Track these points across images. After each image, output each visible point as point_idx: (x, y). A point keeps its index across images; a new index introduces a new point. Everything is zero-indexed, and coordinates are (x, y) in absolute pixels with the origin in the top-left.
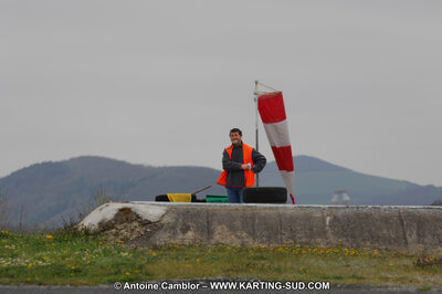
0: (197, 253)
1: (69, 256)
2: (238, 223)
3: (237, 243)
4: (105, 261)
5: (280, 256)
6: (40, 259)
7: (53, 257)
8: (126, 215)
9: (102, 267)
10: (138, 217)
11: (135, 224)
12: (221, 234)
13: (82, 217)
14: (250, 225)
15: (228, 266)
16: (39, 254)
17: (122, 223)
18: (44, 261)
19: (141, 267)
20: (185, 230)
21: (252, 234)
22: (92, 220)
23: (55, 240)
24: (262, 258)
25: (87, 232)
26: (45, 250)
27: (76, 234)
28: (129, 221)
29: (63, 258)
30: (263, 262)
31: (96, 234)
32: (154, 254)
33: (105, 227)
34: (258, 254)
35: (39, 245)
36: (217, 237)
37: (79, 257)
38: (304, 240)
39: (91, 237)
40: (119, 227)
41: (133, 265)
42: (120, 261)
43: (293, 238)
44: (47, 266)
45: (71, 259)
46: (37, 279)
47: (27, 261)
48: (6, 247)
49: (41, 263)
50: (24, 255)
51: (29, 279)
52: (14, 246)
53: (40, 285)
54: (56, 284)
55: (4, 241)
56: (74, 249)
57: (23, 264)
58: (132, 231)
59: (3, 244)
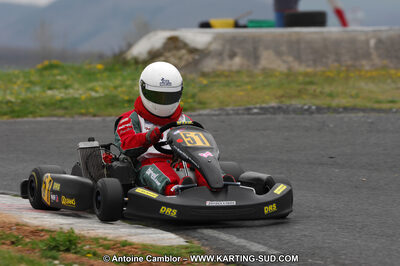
0: (247, 80)
1: (121, 86)
2: (284, 48)
3: (283, 68)
5: (329, 80)
6: (92, 89)
7: (105, 87)
8: (174, 43)
10: (185, 45)
11: (183, 52)
12: (268, 59)
13: (130, 46)
14: (296, 49)
15: (280, 92)
16: (91, 85)
17: (170, 50)
18: (96, 92)
19: (193, 96)
20: (232, 56)
21: (298, 58)
22: (141, 49)
23: (106, 70)
24: (311, 83)
25: (136, 61)
26: (96, 80)
27: (125, 63)
28: (177, 48)
29: (116, 88)
30: (313, 87)
31: (145, 63)
32: (205, 82)
33: (154, 55)
34: (307, 79)
35: (91, 76)
36: (264, 63)
38: (349, 63)
40: (168, 54)
43: (338, 61)
44: (100, 97)
45: (124, 89)
46: (91, 110)
47: (80, 92)
48: (59, 78)
49: (93, 94)
50: (76, 86)
51: (83, 111)
52: (65, 77)
53: (95, 116)
54: (110, 115)
55: (55, 71)
56: (124, 79)
57: (77, 96)
58: (180, 58)
59: (54, 75)
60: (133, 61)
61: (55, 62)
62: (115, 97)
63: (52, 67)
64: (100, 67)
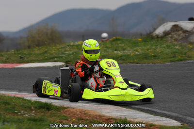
4: (168, 51)
6: (136, 51)
7: (142, 49)
8: (176, 28)
9: (167, 54)
10: (182, 29)
11: (181, 32)
13: (155, 29)
16: (135, 49)
17: (174, 32)
18: (138, 52)
19: (185, 54)
22: (160, 31)
23: (143, 41)
25: (158, 37)
26: (138, 46)
27: (152, 38)
28: (177, 31)
29: (148, 50)
31: (162, 37)
32: (191, 47)
33: (166, 34)
35: (136, 44)
37: (155, 49)
39: (160, 39)
40: (173, 34)
41: (181, 53)
42: (175, 51)
44: (140, 54)
45: (151, 50)
46: (136, 61)
47: (131, 52)
48: (120, 45)
49: (137, 53)
50: (129, 49)
51: (132, 61)
52: (123, 45)
53: (137, 63)
54: (145, 63)
55: (119, 42)
56: (152, 46)
57: (129, 54)
58: (179, 35)
59: (118, 44)
60: (156, 37)
61: (118, 37)
62: (148, 54)
63: (117, 40)
64: (140, 39)
